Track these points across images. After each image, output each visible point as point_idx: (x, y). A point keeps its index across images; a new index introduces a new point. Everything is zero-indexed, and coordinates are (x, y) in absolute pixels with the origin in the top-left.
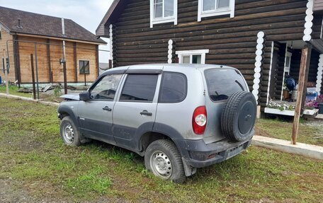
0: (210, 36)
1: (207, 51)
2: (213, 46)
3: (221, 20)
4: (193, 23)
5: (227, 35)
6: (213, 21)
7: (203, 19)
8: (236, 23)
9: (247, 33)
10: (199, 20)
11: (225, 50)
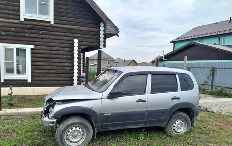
0: (33, 35)
1: (32, 47)
2: (36, 43)
3: (42, 24)
4: (15, 21)
5: (48, 36)
6: (35, 23)
7: (25, 20)
8: (55, 29)
9: (64, 38)
10: (22, 19)
11: (48, 48)
